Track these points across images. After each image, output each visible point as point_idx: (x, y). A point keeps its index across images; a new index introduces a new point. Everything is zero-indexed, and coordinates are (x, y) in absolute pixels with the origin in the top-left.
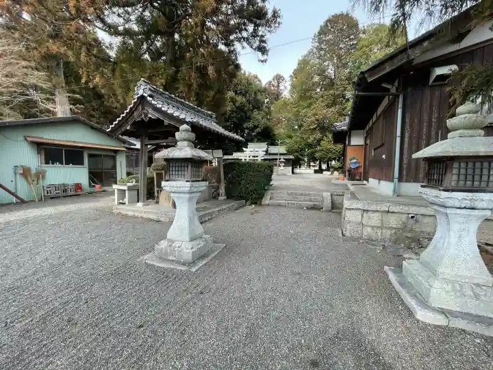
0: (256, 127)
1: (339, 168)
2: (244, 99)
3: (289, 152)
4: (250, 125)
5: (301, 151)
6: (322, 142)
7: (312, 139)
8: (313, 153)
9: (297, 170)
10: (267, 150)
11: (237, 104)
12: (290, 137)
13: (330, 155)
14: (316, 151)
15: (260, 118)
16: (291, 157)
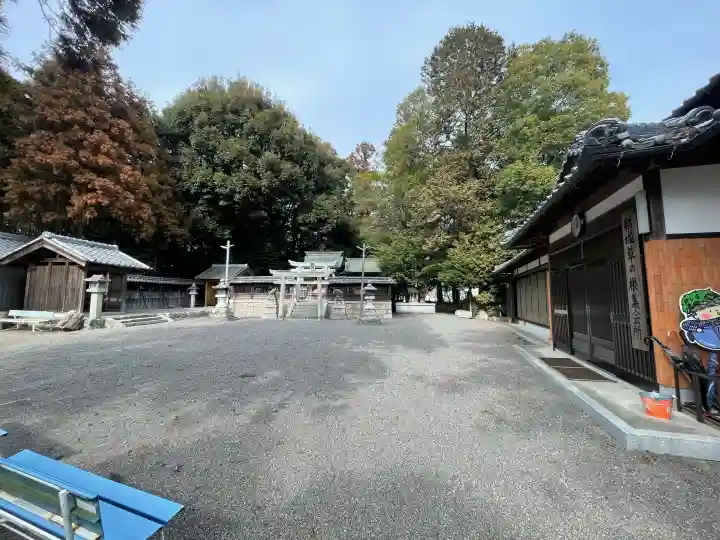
0: (322, 222)
1: (492, 304)
2: (297, 169)
3: (385, 270)
4: (312, 217)
5: (409, 268)
6: (452, 250)
7: (430, 244)
8: (434, 273)
9: (402, 307)
10: (343, 267)
11: (284, 176)
12: (388, 242)
13: (470, 277)
14: (441, 269)
15: (331, 206)
16: (390, 280)
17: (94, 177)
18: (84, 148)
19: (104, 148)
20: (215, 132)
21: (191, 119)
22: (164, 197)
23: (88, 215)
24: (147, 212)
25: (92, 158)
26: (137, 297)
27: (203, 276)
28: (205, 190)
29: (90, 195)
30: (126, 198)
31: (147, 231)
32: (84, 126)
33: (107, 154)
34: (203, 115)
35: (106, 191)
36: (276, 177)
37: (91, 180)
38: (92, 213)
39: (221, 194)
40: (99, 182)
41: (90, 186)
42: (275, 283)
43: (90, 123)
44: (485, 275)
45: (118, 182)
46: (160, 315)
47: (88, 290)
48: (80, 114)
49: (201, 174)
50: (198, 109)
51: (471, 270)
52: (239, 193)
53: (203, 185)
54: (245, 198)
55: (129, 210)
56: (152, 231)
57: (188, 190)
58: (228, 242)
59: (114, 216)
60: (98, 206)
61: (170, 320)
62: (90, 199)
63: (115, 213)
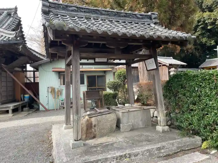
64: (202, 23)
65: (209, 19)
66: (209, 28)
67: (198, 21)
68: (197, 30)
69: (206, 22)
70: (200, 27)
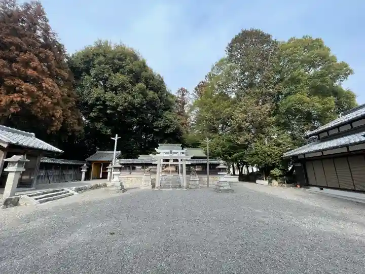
0: (167, 127)
1: (280, 176)
2: (156, 95)
4: (162, 124)
11: (149, 97)
17: (23, 82)
18: (18, 62)
19: (33, 64)
20: (108, 69)
21: (93, 60)
22: (70, 105)
23: (12, 110)
24: (59, 113)
25: (22, 69)
26: (42, 174)
27: (91, 158)
28: (98, 103)
29: (16, 95)
30: (44, 100)
31: (57, 125)
32: (19, 48)
33: (35, 69)
34: (101, 58)
35: (30, 94)
36: (145, 98)
37: (19, 84)
38: (15, 108)
39: (109, 106)
40: (25, 86)
41: (17, 88)
42: (153, 163)
43: (25, 46)
44: (278, 158)
45: (40, 88)
46: (66, 189)
47: (5, 170)
48: (17, 40)
49: (97, 92)
50: (98, 55)
51: (269, 155)
52: (122, 105)
53: (98, 99)
54: (125, 109)
55: (45, 109)
56: (60, 126)
57: (87, 102)
58: (117, 135)
59: (33, 112)
60: (21, 104)
61: (75, 193)
62: (16, 97)
63: (35, 110)
64: (101, 102)
65: (111, 101)
66: (108, 112)
67: (96, 98)
68: (94, 111)
69: (107, 103)
70: (98, 107)
